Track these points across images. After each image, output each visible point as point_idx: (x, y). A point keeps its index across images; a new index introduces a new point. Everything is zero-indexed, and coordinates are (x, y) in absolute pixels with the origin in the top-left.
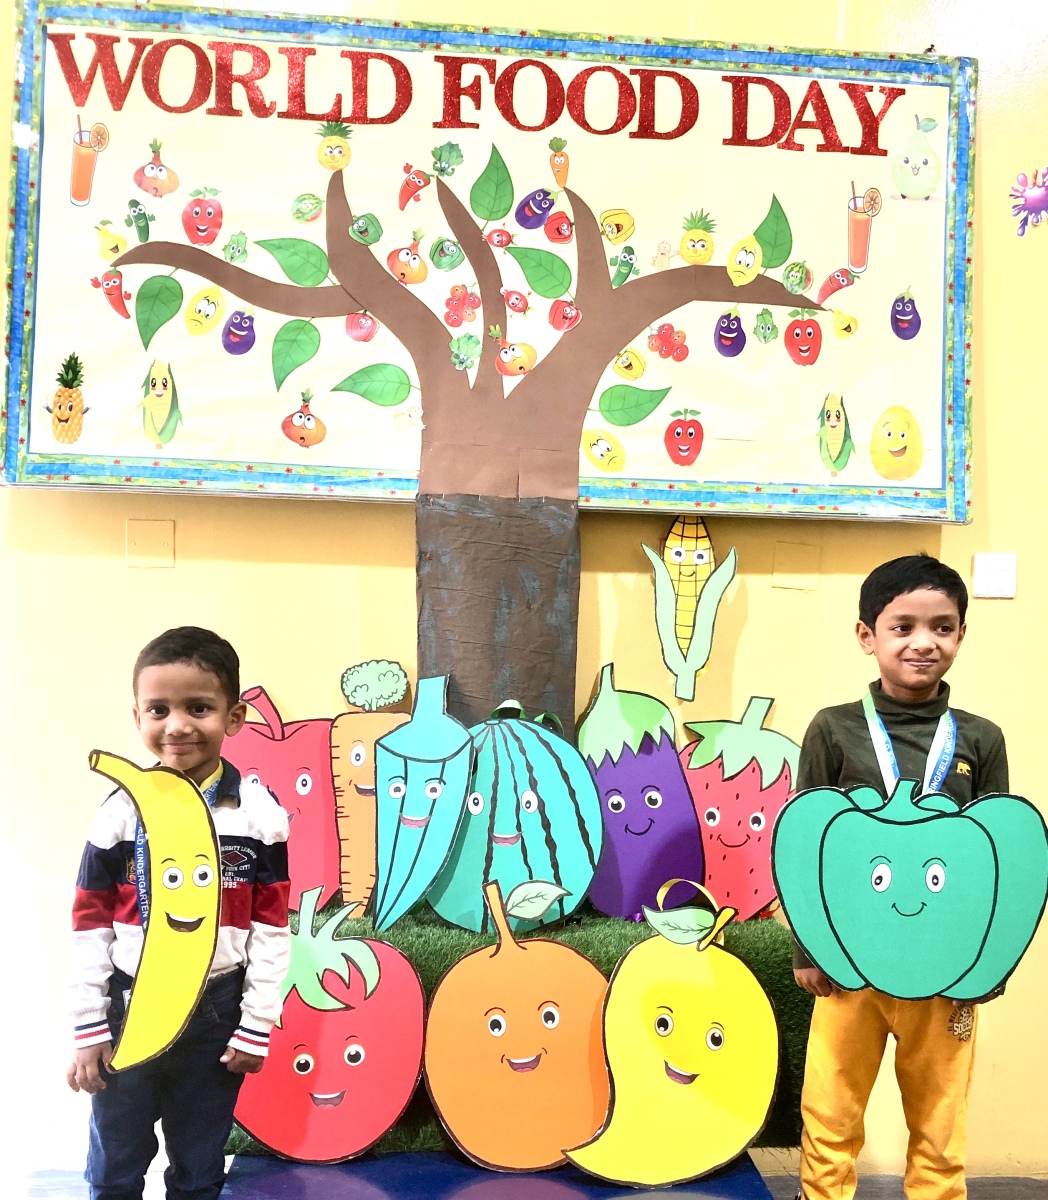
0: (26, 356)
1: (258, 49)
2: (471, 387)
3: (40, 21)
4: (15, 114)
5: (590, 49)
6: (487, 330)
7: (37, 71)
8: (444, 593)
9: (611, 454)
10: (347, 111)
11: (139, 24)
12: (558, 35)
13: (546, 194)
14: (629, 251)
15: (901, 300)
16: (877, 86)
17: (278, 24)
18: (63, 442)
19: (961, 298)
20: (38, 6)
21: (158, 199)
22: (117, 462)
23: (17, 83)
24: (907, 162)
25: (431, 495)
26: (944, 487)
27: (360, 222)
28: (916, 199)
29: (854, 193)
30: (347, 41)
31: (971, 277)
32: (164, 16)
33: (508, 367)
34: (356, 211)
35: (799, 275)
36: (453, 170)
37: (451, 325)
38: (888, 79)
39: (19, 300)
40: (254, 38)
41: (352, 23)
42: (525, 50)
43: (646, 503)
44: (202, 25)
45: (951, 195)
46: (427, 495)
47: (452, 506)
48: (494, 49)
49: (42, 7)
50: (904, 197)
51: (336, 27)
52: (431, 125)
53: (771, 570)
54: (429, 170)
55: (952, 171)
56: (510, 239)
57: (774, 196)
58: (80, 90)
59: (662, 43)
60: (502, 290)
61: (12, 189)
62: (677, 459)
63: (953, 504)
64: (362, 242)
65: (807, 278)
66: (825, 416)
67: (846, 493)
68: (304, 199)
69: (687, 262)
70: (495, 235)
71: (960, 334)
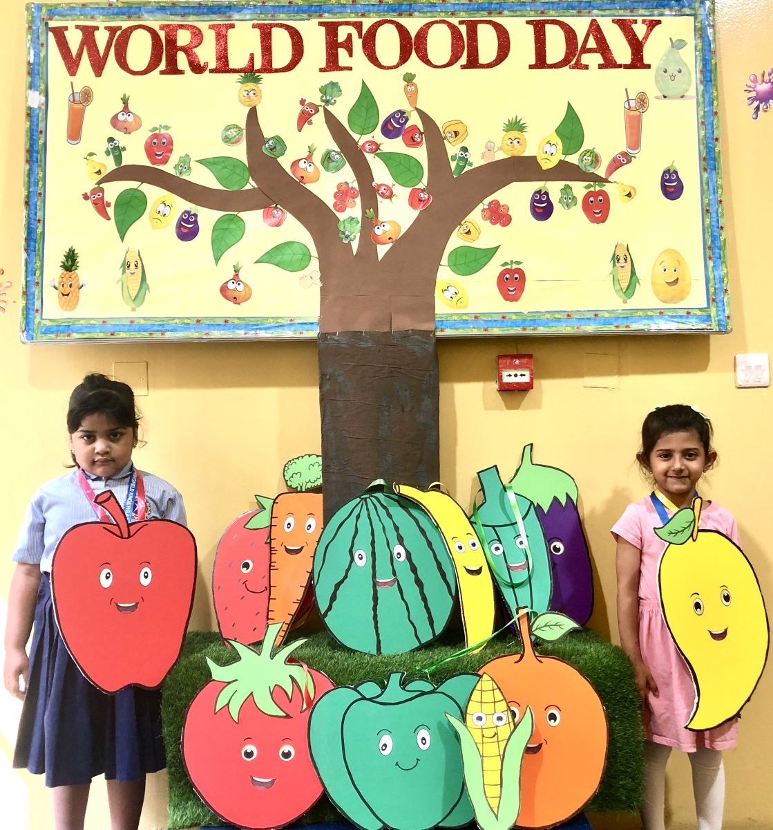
0: (39, 250)
1: (195, 27)
2: (354, 254)
3: (43, 19)
4: (28, 84)
5: (429, 9)
6: (364, 213)
7: (42, 54)
8: (340, 404)
9: (458, 297)
10: (258, 65)
11: (112, 16)
13: (402, 113)
14: (465, 149)
15: (667, 172)
16: (640, 19)
17: (208, 9)
18: (66, 310)
19: (712, 167)
20: (41, 10)
21: (127, 135)
22: (104, 322)
23: (29, 63)
25: (329, 334)
26: (708, 307)
27: (270, 142)
28: (676, 98)
29: (628, 97)
31: (719, 151)
32: (128, 10)
33: (381, 239)
34: (267, 135)
35: (590, 158)
36: (335, 101)
37: (338, 211)
38: (648, 14)
39: (33, 212)
40: (192, 20)
41: (259, 4)
42: (382, 14)
43: (486, 330)
44: (155, 14)
45: (700, 93)
46: (326, 333)
47: (344, 340)
48: (360, 14)
49: (44, 10)
50: (665, 97)
51: (247, 8)
52: (318, 70)
53: (582, 376)
54: (318, 102)
55: (699, 76)
56: (378, 146)
57: (569, 103)
58: (72, 65)
60: (374, 184)
61: (27, 136)
62: (508, 297)
63: (717, 319)
64: (273, 156)
65: (596, 160)
66: (615, 259)
67: (635, 314)
68: (230, 129)
69: (508, 154)
70: (367, 145)
71: (714, 193)
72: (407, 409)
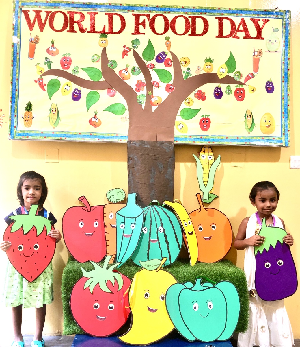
0: (16, 102)
1: (81, 13)
2: (143, 109)
3: (20, 7)
4: (13, 33)
5: (177, 10)
6: (147, 93)
7: (19, 21)
8: (135, 169)
9: (184, 128)
10: (107, 30)
11: (48, 7)
12: (168, 7)
13: (164, 53)
14: (189, 69)
15: (268, 82)
16: (261, 19)
17: (87, 6)
18: (27, 127)
19: (286, 81)
20: (19, 3)
21: (53, 57)
22: (42, 132)
23: (13, 25)
24: (270, 41)
25: (132, 141)
26: (282, 136)
27: (111, 62)
28: (273, 52)
29: (254, 51)
30: (107, 10)
31: (289, 74)
32: (55, 4)
33: (154, 104)
34: (110, 59)
35: (238, 75)
36: (137, 46)
37: (137, 91)
38: (264, 17)
39: (14, 86)
40: (80, 10)
41: (108, 5)
42: (158, 11)
43: (194, 142)
44: (65, 7)
45: (283, 50)
46: (130, 141)
47: (138, 144)
48: (149, 11)
49: (20, 3)
50: (269, 51)
51: (103, 6)
52: (131, 34)
53: (231, 161)
54: (131, 47)
55: (283, 43)
56: (154, 66)
57: (231, 52)
58: (31, 26)
59: (198, 8)
60: (152, 81)
61: (12, 55)
62: (203, 129)
63: (285, 141)
64: (112, 68)
65: (241, 76)
66: (246, 116)
67: (253, 138)
68: (95, 56)
69: (206, 72)
70: (150, 65)
71: (286, 91)
72: (162, 173)
